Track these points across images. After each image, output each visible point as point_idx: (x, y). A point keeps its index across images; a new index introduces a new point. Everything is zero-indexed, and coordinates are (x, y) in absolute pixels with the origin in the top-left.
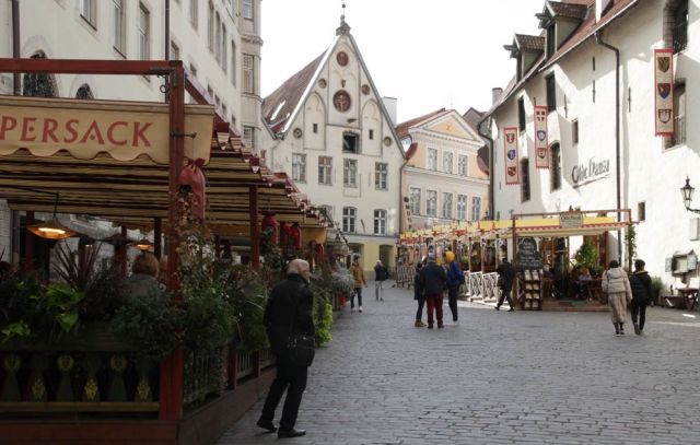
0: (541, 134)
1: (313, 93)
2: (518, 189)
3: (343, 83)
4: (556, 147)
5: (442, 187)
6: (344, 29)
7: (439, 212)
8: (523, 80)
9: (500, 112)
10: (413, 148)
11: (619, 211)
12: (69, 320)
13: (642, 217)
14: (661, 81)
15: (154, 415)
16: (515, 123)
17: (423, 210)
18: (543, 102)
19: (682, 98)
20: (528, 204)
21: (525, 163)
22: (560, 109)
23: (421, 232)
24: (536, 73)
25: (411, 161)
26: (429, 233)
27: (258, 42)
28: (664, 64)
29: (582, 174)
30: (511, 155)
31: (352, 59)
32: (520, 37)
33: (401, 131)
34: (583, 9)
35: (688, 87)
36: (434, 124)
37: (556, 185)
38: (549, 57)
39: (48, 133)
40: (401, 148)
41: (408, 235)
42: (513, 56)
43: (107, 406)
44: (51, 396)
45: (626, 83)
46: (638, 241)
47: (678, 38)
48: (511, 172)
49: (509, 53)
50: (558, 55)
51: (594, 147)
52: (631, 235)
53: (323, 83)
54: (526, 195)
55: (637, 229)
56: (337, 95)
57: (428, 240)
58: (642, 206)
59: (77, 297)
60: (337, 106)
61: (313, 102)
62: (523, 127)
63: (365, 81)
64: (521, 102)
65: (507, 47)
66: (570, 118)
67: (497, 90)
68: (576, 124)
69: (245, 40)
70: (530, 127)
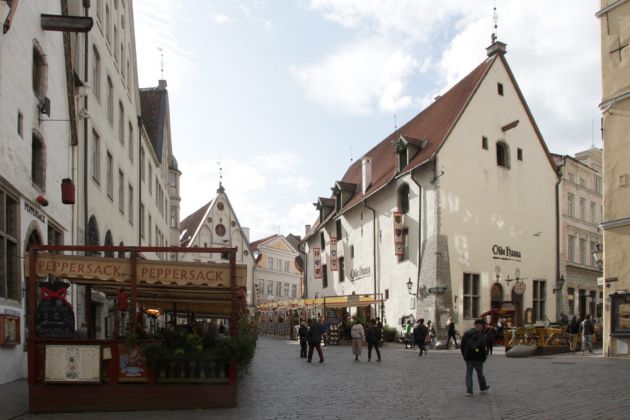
0: (334, 252)
1: (204, 225)
2: (321, 281)
3: (221, 220)
4: (342, 259)
5: (276, 279)
6: (221, 190)
7: (274, 293)
8: (324, 222)
9: (311, 239)
10: (260, 257)
11: (375, 294)
12: (200, 347)
13: (387, 297)
14: (397, 227)
15: (227, 384)
16: (319, 245)
17: (266, 292)
18: (335, 235)
19: (407, 237)
20: (326, 289)
21: (325, 267)
22: (344, 239)
23: (270, 305)
24: (331, 219)
25: (260, 263)
26: (275, 305)
27: (179, 199)
28: (398, 219)
29: (356, 274)
30: (317, 262)
31: (226, 207)
32: (321, 199)
33: (254, 246)
34: (355, 186)
35: (410, 231)
36: (271, 244)
37: (342, 279)
38: (338, 211)
39: (183, 276)
40: (253, 257)
41: (262, 306)
42: (318, 208)
43: (209, 380)
44: (187, 376)
45: (379, 227)
46: (386, 310)
47: (404, 206)
48: (317, 271)
49: (315, 208)
50: (343, 210)
51: (362, 260)
52: (383, 307)
53: (210, 220)
54: (325, 284)
55: (386, 304)
56: (217, 227)
57: (274, 309)
58: (387, 292)
59: (201, 339)
60: (217, 233)
61: (204, 231)
62: (323, 248)
63: (233, 219)
64: (322, 234)
65: (315, 204)
66: (349, 244)
67: (308, 226)
68: (352, 248)
69: (172, 198)
70: (328, 248)
